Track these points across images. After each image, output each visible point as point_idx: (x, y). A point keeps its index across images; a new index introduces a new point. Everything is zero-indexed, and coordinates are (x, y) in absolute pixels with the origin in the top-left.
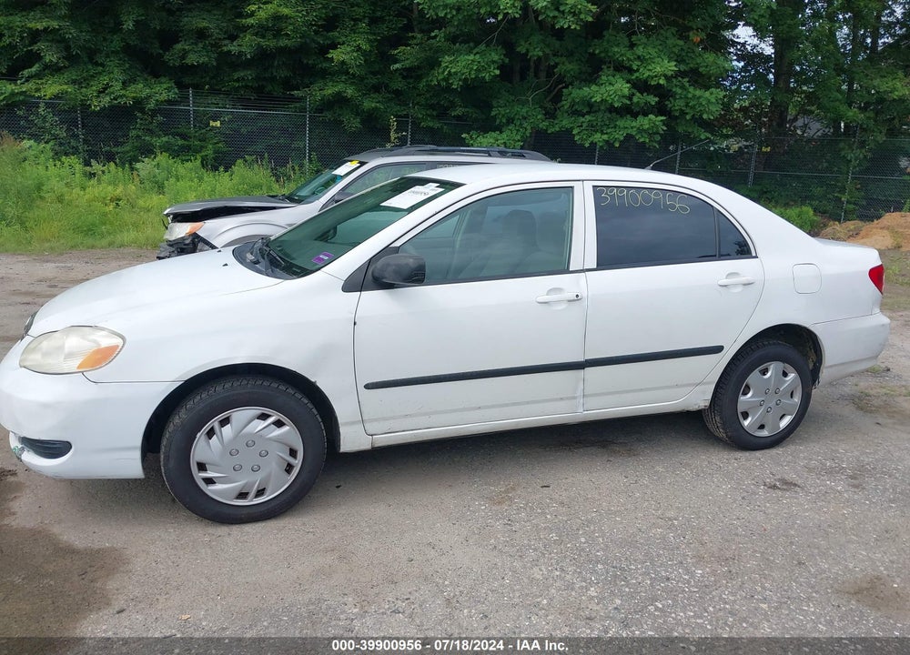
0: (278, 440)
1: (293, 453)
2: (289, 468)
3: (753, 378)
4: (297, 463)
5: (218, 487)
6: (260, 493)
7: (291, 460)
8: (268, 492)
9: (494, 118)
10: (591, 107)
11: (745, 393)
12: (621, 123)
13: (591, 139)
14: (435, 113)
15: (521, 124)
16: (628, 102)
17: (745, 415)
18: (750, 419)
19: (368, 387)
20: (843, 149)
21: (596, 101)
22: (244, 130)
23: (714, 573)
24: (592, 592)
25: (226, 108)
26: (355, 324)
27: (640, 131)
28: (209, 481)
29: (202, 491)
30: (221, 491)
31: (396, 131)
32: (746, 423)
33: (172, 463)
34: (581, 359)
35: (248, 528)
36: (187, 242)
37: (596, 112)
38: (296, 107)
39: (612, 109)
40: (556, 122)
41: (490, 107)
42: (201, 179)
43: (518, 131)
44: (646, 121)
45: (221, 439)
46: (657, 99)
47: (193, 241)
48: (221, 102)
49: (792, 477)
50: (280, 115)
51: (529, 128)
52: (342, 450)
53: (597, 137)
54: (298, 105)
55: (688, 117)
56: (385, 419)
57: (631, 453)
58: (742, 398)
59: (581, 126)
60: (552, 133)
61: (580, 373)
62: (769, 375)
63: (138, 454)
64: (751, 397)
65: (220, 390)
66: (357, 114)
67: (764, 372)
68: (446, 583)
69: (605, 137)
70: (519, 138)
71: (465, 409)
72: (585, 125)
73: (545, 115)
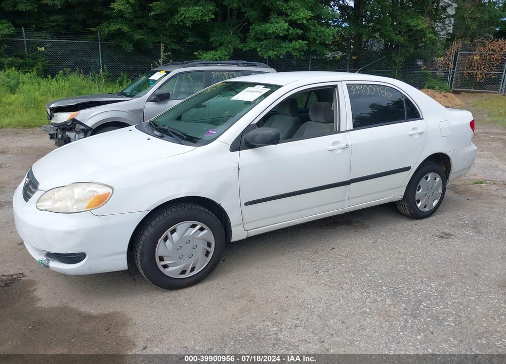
0: (202, 238)
1: (209, 245)
2: (207, 253)
3: (422, 182)
4: (212, 250)
5: (170, 269)
6: (193, 269)
7: (208, 249)
8: (196, 268)
9: (212, 43)
10: (266, 36)
11: (418, 190)
12: (283, 45)
13: (267, 54)
14: (175, 40)
15: (227, 46)
16: (287, 33)
17: (418, 201)
18: (420, 203)
19: (246, 204)
20: (394, 57)
21: (269, 33)
22: (60, 52)
23: (440, 284)
24: (388, 302)
25: (47, 39)
26: (239, 169)
27: (294, 49)
28: (165, 266)
29: (162, 272)
30: (172, 271)
31: (164, 52)
32: (419, 205)
33: (145, 259)
34: (348, 179)
35: (189, 290)
36: (69, 124)
37: (268, 39)
38: (92, 38)
39: (278, 37)
40: (247, 44)
41: (208, 37)
42: (39, 84)
43: (226, 50)
44: (297, 44)
45: (172, 241)
46: (302, 31)
47: (72, 123)
48: (43, 36)
49: (447, 231)
50: (81, 43)
51: (232, 48)
52: (232, 241)
53: (271, 53)
54: (93, 37)
55: (317, 42)
56: (253, 221)
57: (364, 227)
58: (417, 192)
59: (262, 47)
60: (246, 51)
61: (348, 187)
62: (429, 179)
63: (125, 256)
64: (422, 191)
65: (170, 214)
66: (130, 42)
67: (427, 178)
68: (312, 307)
69: (275, 53)
70: (227, 54)
71: (292, 212)
72: (263, 46)
73: (240, 41)
